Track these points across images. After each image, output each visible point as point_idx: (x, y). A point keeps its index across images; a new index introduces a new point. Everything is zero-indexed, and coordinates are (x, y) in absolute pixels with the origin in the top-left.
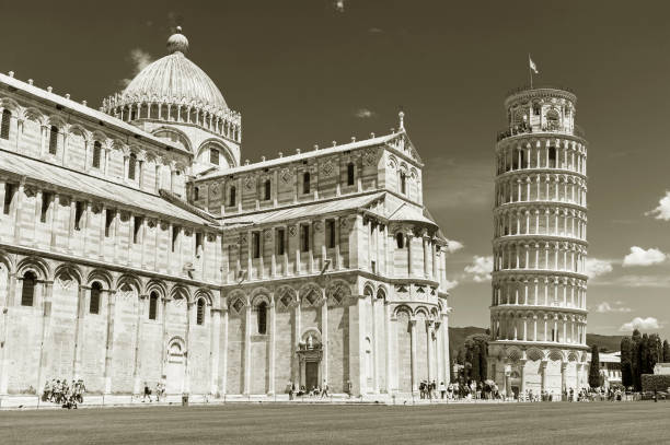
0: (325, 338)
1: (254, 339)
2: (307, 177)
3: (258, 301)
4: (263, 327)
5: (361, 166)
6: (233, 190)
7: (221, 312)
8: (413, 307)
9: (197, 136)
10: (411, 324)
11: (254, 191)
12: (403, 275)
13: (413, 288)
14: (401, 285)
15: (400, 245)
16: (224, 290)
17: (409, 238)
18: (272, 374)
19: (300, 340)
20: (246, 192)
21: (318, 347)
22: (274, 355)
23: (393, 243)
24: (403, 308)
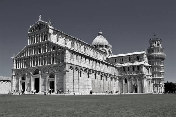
0: (138, 84)
1: (124, 84)
2: (130, 58)
3: (125, 78)
4: (126, 82)
5: (140, 57)
6: (115, 60)
7: (118, 80)
8: (150, 79)
9: (107, 50)
10: (149, 82)
11: (120, 60)
12: (148, 74)
13: (150, 76)
14: (148, 76)
15: (147, 70)
16: (118, 77)
17: (149, 69)
18: (128, 90)
19: (133, 84)
20: (118, 60)
21: (137, 85)
22: (128, 87)
23: (146, 69)
24: (148, 79)
